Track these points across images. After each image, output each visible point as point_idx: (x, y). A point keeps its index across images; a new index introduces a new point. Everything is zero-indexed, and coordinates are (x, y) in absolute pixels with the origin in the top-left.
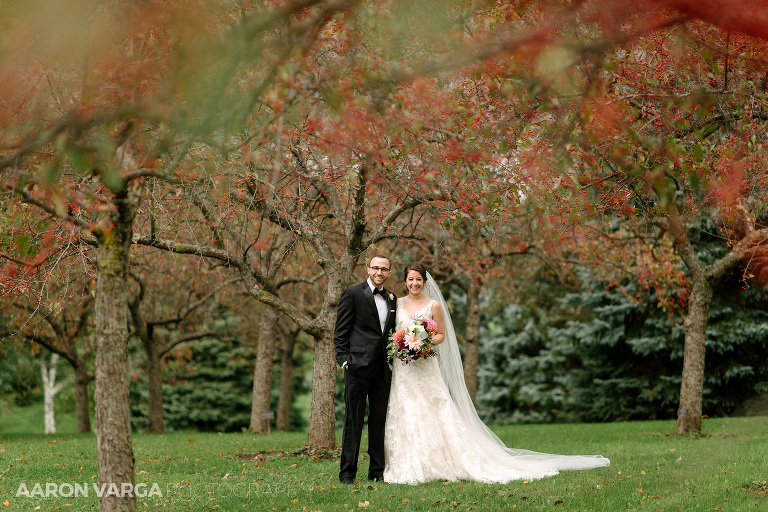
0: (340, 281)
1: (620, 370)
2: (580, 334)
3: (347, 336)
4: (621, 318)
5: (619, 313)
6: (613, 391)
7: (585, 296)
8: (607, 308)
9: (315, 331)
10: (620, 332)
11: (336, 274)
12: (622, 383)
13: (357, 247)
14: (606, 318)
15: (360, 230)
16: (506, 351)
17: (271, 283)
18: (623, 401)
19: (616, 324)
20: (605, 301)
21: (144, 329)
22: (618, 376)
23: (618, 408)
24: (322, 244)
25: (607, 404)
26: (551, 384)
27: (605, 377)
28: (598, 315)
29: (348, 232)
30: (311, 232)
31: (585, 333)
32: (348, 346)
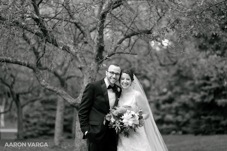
0: (90, 78)
1: (211, 113)
2: (195, 98)
3: (88, 114)
4: (213, 91)
5: (211, 89)
6: (209, 121)
7: (197, 82)
8: (207, 88)
9: (76, 105)
10: (212, 97)
11: (88, 74)
12: (213, 118)
13: (99, 58)
14: (206, 91)
15: (101, 49)
16: (160, 102)
17: (63, 77)
18: (213, 125)
19: (210, 94)
20: (205, 85)
21: (15, 96)
22: (211, 115)
23: (211, 128)
24: (80, 57)
25: (206, 127)
26: (177, 114)
27: (205, 115)
28: (202, 90)
29: (95, 51)
30: (74, 51)
31: (197, 97)
32: (88, 120)
